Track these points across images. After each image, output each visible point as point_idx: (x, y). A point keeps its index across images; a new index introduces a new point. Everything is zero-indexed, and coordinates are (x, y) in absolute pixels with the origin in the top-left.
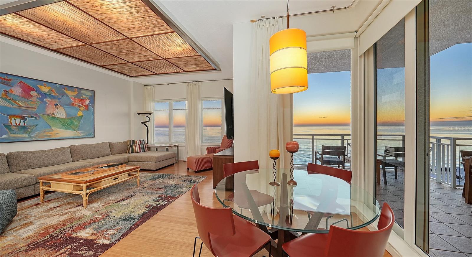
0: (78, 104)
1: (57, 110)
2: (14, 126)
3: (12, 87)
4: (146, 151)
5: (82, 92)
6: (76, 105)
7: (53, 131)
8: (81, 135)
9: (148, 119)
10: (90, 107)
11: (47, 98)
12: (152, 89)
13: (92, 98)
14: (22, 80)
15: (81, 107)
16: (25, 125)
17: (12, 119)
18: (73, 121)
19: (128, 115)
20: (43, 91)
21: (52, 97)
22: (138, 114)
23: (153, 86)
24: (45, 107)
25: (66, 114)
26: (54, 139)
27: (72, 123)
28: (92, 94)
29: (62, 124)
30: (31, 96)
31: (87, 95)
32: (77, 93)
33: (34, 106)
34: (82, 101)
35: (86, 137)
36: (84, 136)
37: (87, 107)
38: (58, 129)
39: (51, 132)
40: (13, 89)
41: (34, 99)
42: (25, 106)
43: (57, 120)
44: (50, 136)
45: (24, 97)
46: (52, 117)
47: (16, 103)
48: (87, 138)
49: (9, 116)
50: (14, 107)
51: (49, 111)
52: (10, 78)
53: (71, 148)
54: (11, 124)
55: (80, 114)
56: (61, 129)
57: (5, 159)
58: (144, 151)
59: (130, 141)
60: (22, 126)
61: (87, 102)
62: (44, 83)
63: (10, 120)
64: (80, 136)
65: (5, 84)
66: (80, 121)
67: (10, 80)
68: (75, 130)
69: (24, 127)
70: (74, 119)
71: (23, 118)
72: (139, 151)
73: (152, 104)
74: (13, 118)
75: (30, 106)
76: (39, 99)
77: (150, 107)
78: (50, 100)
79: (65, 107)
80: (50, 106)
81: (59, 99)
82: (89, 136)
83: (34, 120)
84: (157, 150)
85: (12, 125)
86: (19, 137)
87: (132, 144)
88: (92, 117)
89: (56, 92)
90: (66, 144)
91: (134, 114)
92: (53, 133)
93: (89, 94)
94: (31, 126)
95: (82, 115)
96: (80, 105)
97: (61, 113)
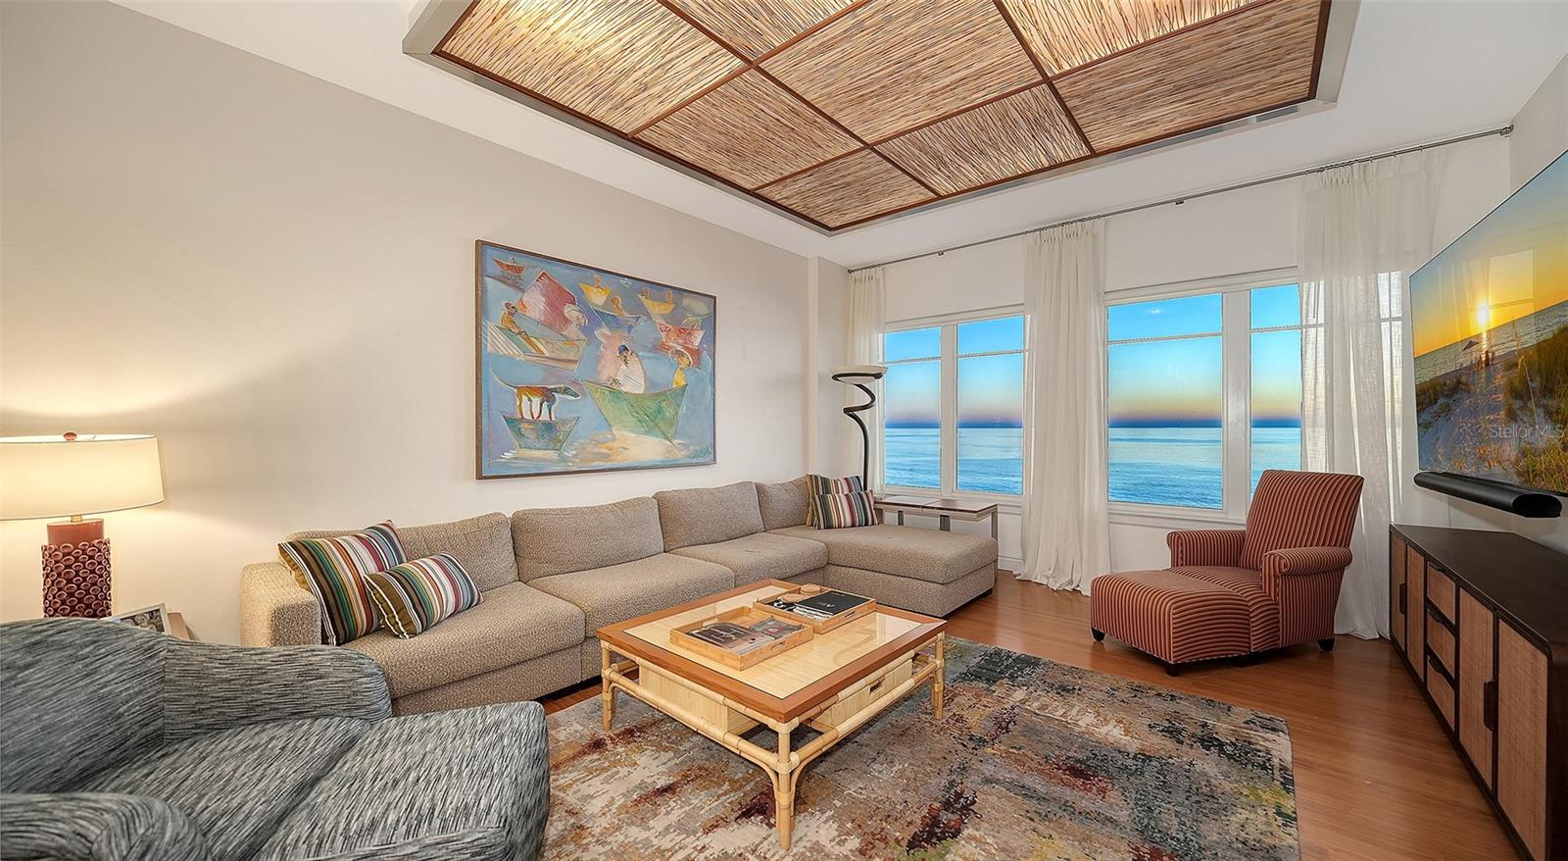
0: (675, 345)
1: (623, 367)
2: (528, 421)
3: (523, 291)
4: (873, 524)
5: (687, 301)
6: (670, 348)
7: (614, 439)
8: (680, 455)
9: (867, 400)
10: (706, 357)
11: (600, 326)
12: (878, 280)
13: (711, 322)
14: (547, 268)
15: (682, 354)
16: (551, 418)
17: (523, 397)
18: (663, 404)
19: (800, 382)
20: (593, 304)
21: (614, 323)
22: (835, 377)
23: (879, 269)
24: (598, 359)
25: (645, 382)
26: (617, 466)
27: (660, 411)
28: (709, 309)
29: (635, 414)
30: (567, 321)
31: (697, 312)
32: (674, 305)
33: (572, 357)
34: (684, 332)
35: (694, 461)
36: (688, 456)
37: (696, 353)
38: (625, 433)
39: (609, 444)
40: (526, 298)
41: (572, 331)
42: (553, 356)
43: (625, 402)
44: (606, 457)
45: (550, 326)
46: (612, 391)
47: (531, 343)
48: (697, 465)
49: (516, 390)
50: (529, 358)
51: (606, 373)
52: (522, 261)
53: (661, 501)
54: (522, 415)
55: (679, 379)
56: (633, 432)
57: (507, 534)
58: (866, 524)
59: (814, 478)
60: (544, 423)
61: (697, 339)
62: (596, 275)
63: (518, 403)
64: (679, 459)
65: (509, 285)
66: (679, 406)
67: (519, 270)
68: (666, 438)
69: (549, 426)
70: (663, 398)
71: (547, 395)
72: (849, 522)
73: (879, 338)
74: (526, 395)
75: (563, 357)
76: (583, 329)
77: (873, 348)
78: (608, 333)
79: (643, 357)
80: (608, 352)
81: (631, 327)
82: (701, 460)
83: (570, 401)
84: (901, 522)
85: (523, 418)
86: (540, 459)
87: (821, 493)
88: (710, 389)
89: (622, 305)
90: (646, 485)
91: (821, 379)
92: (615, 445)
93: (702, 308)
94: (564, 423)
95: (684, 383)
96: (679, 348)
97: (633, 379)
